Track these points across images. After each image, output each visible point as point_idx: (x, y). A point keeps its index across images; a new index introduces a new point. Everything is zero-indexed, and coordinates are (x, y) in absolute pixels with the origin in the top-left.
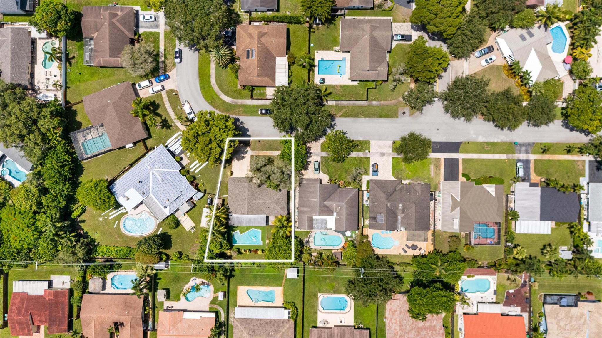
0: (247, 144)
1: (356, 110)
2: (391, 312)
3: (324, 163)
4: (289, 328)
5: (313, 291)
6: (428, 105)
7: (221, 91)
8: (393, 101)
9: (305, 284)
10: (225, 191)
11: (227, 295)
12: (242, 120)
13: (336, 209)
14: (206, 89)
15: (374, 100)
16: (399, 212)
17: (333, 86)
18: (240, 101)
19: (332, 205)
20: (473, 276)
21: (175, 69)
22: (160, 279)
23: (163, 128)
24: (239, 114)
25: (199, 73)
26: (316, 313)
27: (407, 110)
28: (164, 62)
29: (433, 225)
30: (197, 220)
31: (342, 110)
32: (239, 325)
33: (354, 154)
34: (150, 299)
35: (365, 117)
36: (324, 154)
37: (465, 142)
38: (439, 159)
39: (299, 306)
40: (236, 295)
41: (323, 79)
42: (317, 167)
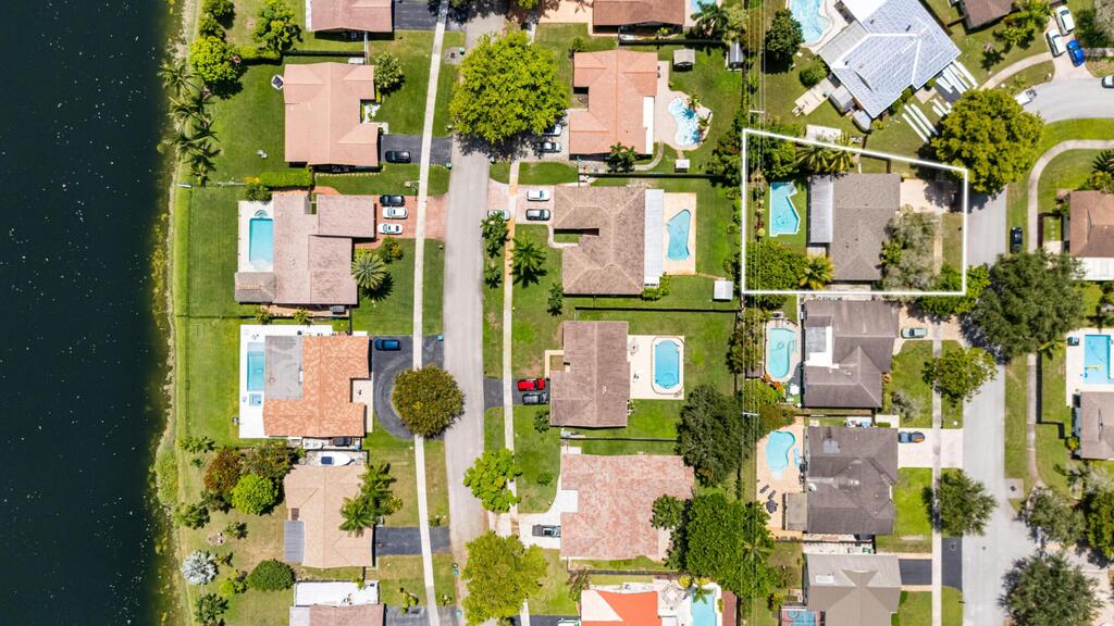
0: (956, 206)
1: (1019, 403)
2: (661, 464)
3: (920, 346)
4: (629, 285)
5: (690, 328)
6: (1029, 530)
7: (1054, 160)
8: (1035, 469)
9: (700, 314)
10: (868, 168)
11: (682, 174)
12: (999, 196)
13: (847, 368)
14: (1056, 133)
15: (1038, 435)
16: (842, 480)
17: (1063, 361)
18: (1034, 193)
19: (855, 361)
20: (721, 608)
21: (1091, 76)
22: (709, 53)
23: (985, 54)
24: (1011, 191)
25: (1084, 120)
26: (649, 332)
27: (1019, 495)
28: (1104, 56)
29: (811, 539)
30: (817, 117)
31: (1019, 378)
32: (635, 197)
33: (937, 399)
34: (673, 37)
35: (1006, 420)
36: (937, 346)
37: (961, 597)
38: (930, 551)
39: (662, 303)
40: (681, 190)
41: (1077, 344)
42: (917, 333)
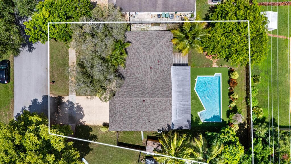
0: (57, 102)
10: (135, 135)
12: (19, 111)
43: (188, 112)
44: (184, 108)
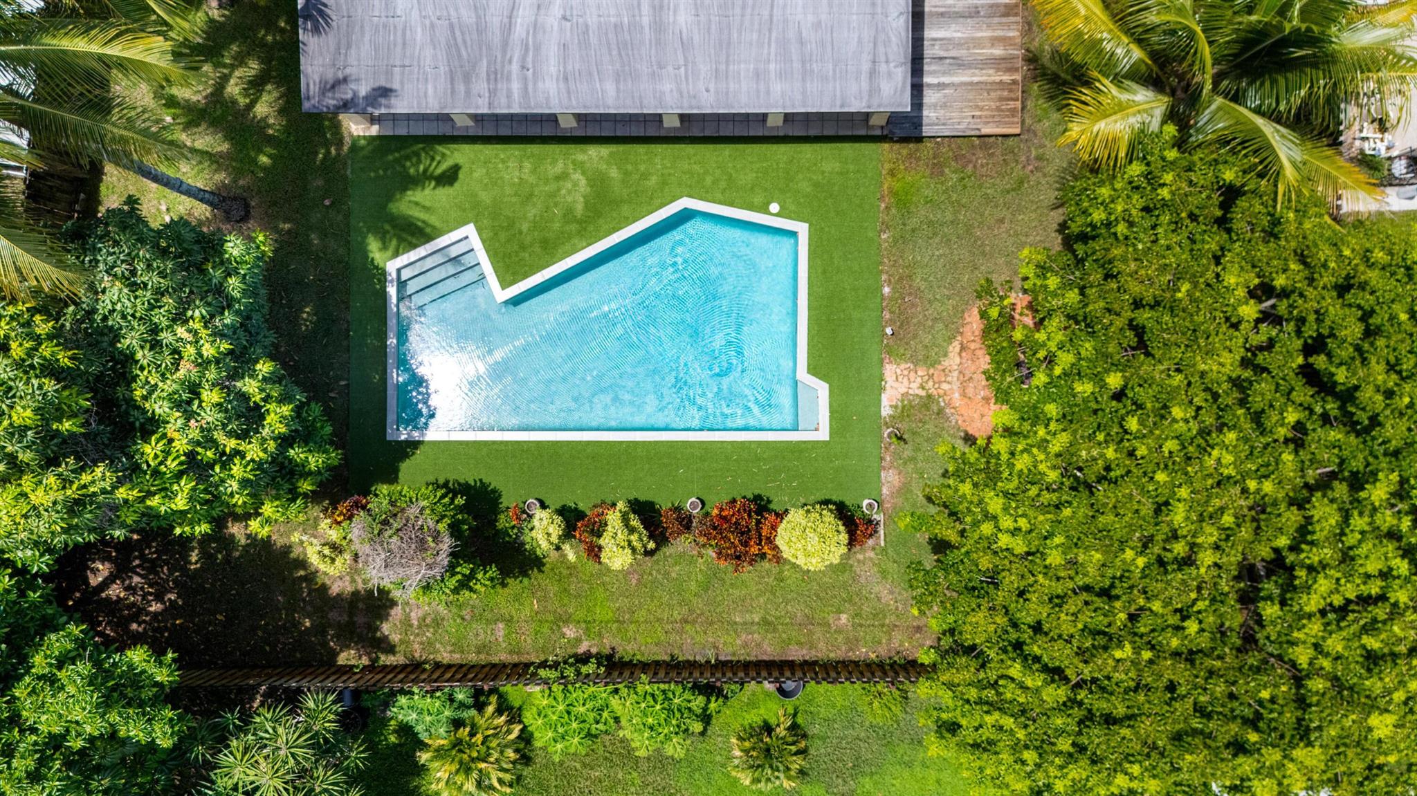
43: (467, 78)
44: (505, 44)
